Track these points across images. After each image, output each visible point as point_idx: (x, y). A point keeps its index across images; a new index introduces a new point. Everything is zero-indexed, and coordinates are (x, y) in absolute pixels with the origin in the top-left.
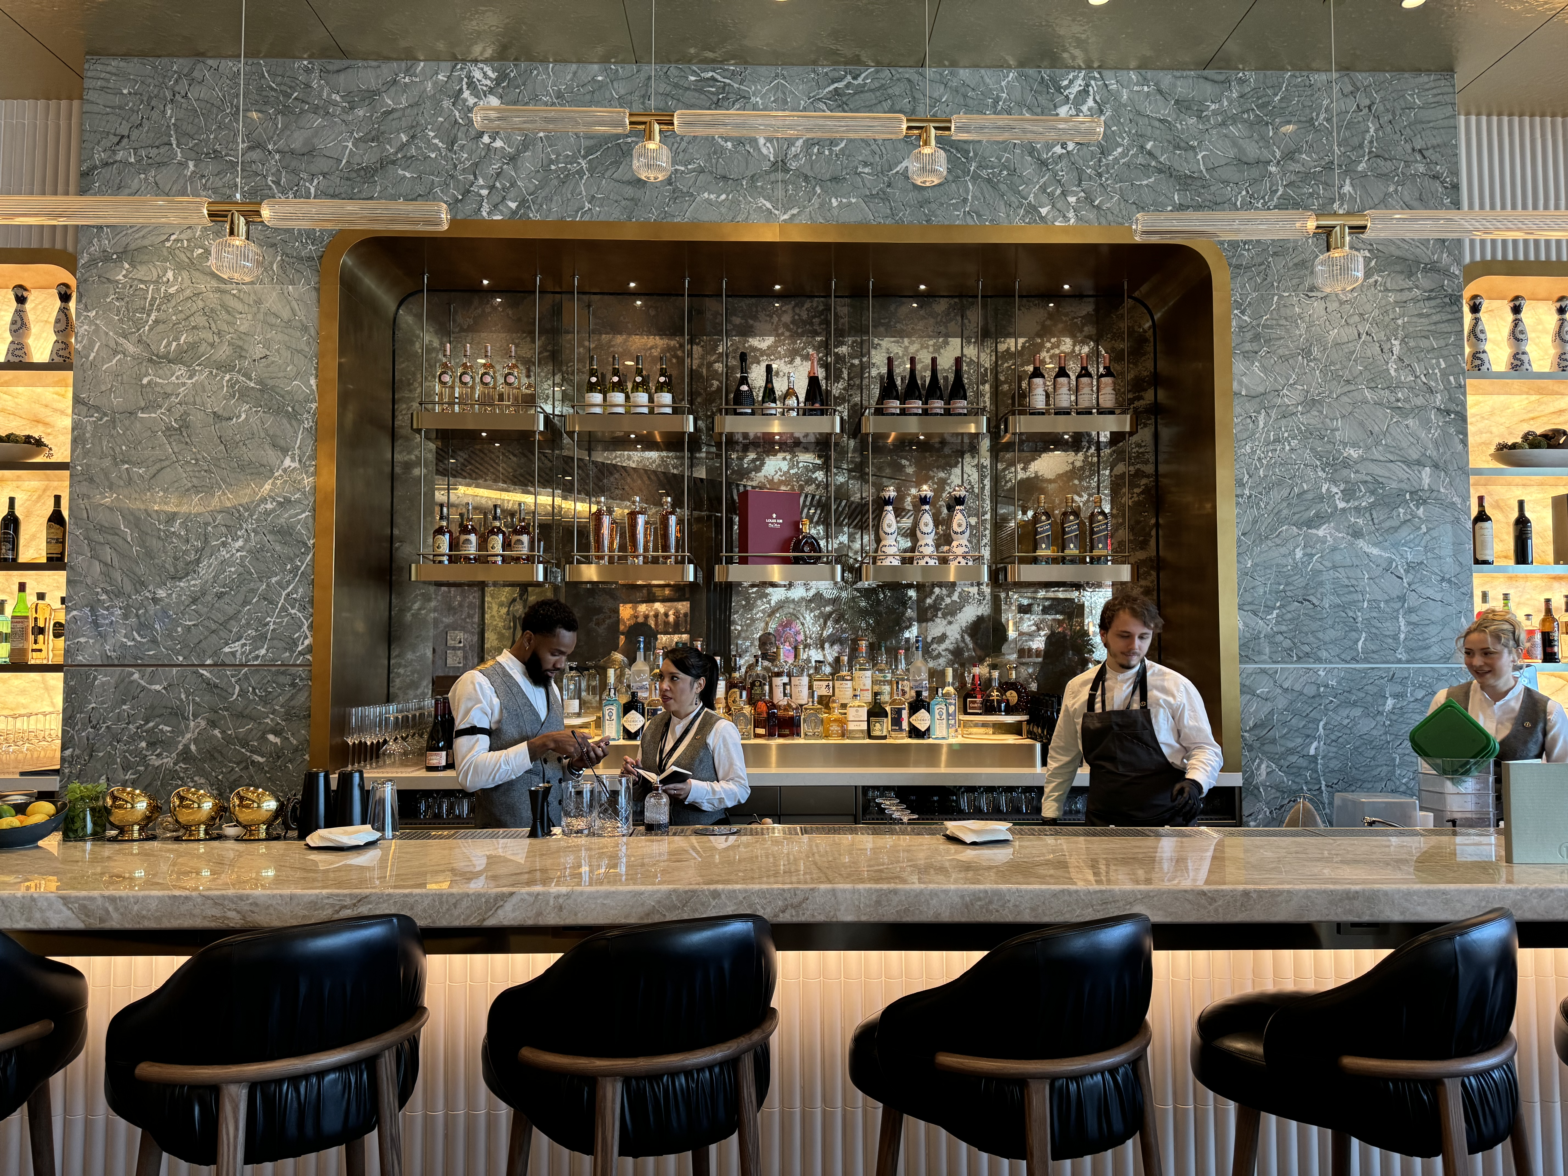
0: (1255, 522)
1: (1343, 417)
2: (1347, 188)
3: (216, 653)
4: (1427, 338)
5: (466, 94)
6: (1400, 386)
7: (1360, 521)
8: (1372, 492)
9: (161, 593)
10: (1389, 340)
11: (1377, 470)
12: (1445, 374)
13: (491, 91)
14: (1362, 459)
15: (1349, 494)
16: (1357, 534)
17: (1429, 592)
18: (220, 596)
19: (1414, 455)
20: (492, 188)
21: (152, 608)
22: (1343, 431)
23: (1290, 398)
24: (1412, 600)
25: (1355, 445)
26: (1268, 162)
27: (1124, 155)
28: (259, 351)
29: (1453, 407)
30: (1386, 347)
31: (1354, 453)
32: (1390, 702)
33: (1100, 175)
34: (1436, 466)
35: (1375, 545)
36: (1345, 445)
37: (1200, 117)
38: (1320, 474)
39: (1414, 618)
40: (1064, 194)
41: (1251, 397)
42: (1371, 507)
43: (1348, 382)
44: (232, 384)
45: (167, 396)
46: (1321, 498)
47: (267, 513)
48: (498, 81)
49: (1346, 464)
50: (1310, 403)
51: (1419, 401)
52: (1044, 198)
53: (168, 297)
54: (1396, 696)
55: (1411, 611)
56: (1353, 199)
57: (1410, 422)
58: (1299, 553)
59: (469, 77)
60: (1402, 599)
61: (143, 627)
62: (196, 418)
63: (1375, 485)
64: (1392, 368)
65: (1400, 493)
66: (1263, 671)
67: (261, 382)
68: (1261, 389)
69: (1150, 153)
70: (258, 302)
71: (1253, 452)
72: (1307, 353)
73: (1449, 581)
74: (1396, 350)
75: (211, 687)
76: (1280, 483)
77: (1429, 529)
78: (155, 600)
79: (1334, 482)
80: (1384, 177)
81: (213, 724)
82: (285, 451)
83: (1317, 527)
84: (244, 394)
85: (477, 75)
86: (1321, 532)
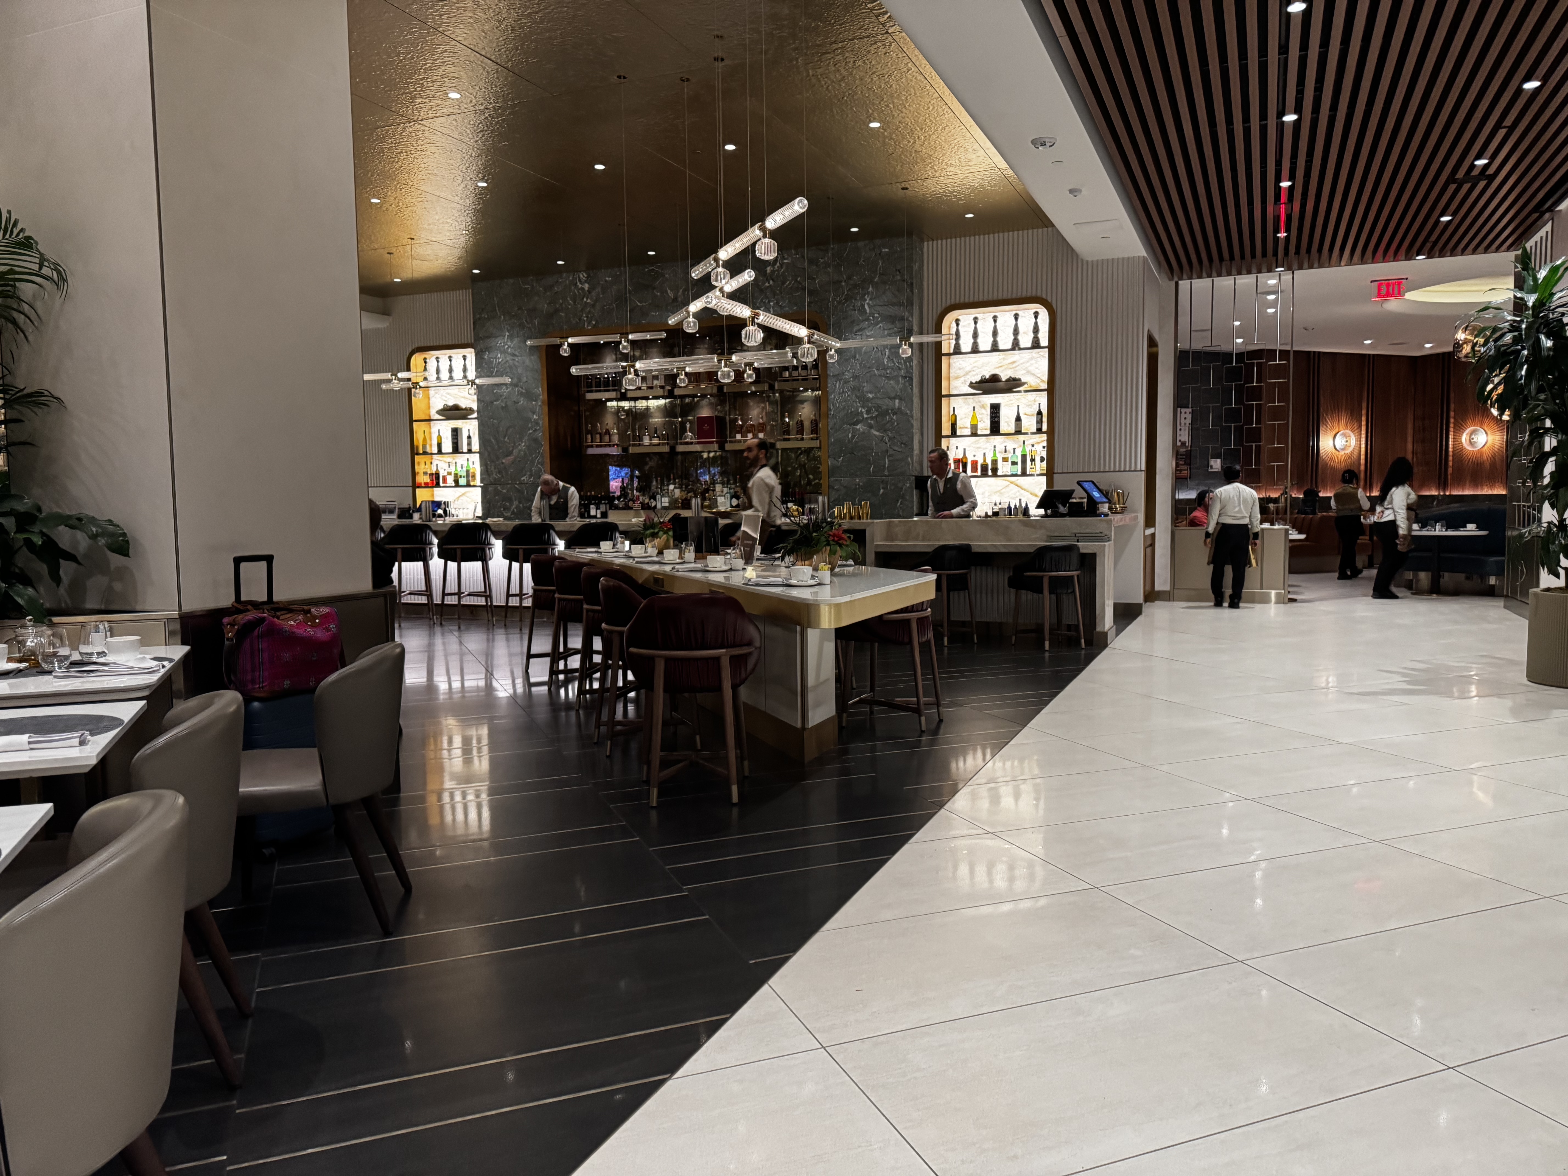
0: (835, 424)
1: (867, 382)
2: (870, 289)
3: (519, 480)
5: (578, 283)
6: (888, 368)
7: (872, 422)
8: (877, 410)
9: (504, 461)
10: (884, 350)
11: (880, 402)
12: (905, 362)
13: (586, 282)
14: (873, 398)
15: (868, 412)
16: (871, 427)
17: (896, 448)
18: (520, 461)
19: (893, 395)
20: (587, 317)
21: (502, 466)
22: (866, 387)
23: (848, 375)
24: (891, 452)
25: (871, 393)
26: (841, 282)
27: (790, 284)
28: (525, 379)
29: (907, 375)
31: (870, 396)
32: (882, 491)
33: (781, 293)
34: (900, 399)
35: (877, 431)
36: (867, 393)
37: (817, 266)
38: (858, 404)
39: (891, 458)
40: (769, 302)
41: (834, 376)
42: (877, 416)
43: (869, 368)
44: (518, 391)
45: (501, 396)
46: (858, 414)
47: (531, 434)
48: (587, 278)
49: (869, 400)
50: (855, 377)
51: (895, 373)
52: (762, 304)
53: (499, 363)
54: (883, 488)
55: (890, 456)
56: (872, 293)
57: (892, 382)
58: (850, 435)
59: (579, 277)
60: (887, 451)
61: (500, 472)
62: (509, 403)
63: (878, 408)
64: (886, 361)
65: (887, 411)
66: (837, 480)
67: (526, 390)
68: (837, 373)
69: (799, 282)
70: (524, 363)
71: (835, 397)
72: (854, 357)
73: (905, 444)
74: (887, 353)
75: (518, 491)
76: (844, 408)
77: (898, 424)
78: (502, 463)
79: (863, 407)
80: (884, 283)
81: (520, 503)
82: (534, 413)
83: (857, 425)
84: (522, 394)
85: (581, 276)
86: (858, 427)
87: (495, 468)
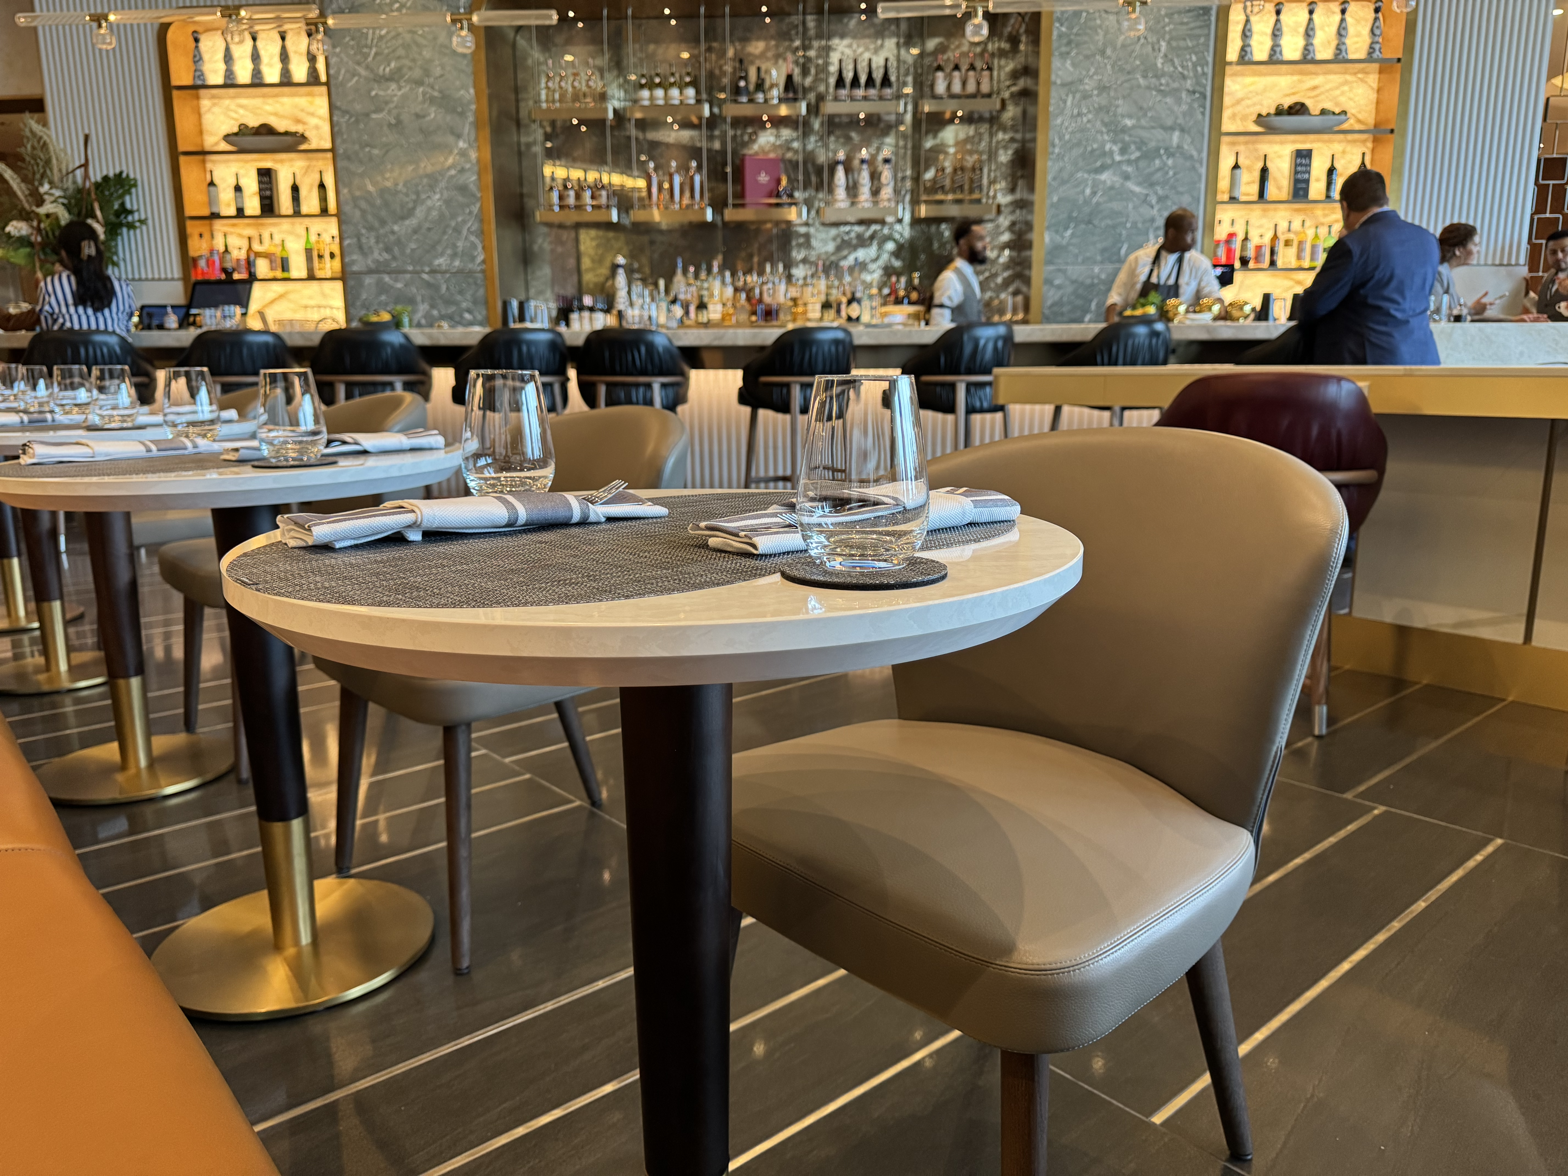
1: (1124, 97)
3: (430, 264)
4: (1184, 39)
6: (1163, 75)
7: (1130, 169)
8: (1139, 149)
9: (396, 228)
10: (1158, 42)
11: (1144, 134)
12: (1195, 66)
14: (1134, 127)
15: (1123, 151)
16: (1127, 177)
18: (429, 229)
19: (1169, 122)
22: (1123, 108)
23: (1089, 85)
25: (1130, 117)
28: (438, 71)
29: (1198, 88)
30: (1156, 47)
31: (1129, 122)
34: (1182, 130)
35: (1138, 185)
36: (1123, 116)
38: (1106, 137)
41: (1063, 85)
42: (1138, 159)
43: (1129, 73)
44: (424, 94)
45: (387, 103)
46: (1104, 154)
47: (452, 177)
49: (1124, 130)
50: (1103, 89)
51: (1176, 85)
53: (381, 38)
57: (1168, 100)
58: (1088, 191)
60: (1153, 221)
61: (388, 249)
62: (405, 118)
63: (1141, 144)
64: (1159, 62)
65: (1157, 150)
66: (1059, 270)
67: (441, 92)
68: (1069, 79)
70: (435, 38)
71: (1062, 123)
72: (1103, 53)
74: (1163, 49)
75: (429, 285)
76: (1079, 144)
77: (1175, 174)
78: (393, 232)
79: (1114, 142)
81: (433, 306)
82: (459, 136)
83: (1101, 174)
84: (432, 100)
86: (1103, 177)
87: (377, 242)
